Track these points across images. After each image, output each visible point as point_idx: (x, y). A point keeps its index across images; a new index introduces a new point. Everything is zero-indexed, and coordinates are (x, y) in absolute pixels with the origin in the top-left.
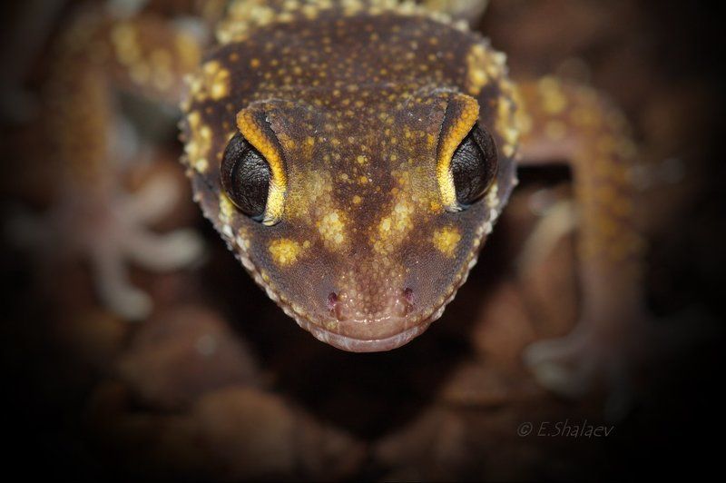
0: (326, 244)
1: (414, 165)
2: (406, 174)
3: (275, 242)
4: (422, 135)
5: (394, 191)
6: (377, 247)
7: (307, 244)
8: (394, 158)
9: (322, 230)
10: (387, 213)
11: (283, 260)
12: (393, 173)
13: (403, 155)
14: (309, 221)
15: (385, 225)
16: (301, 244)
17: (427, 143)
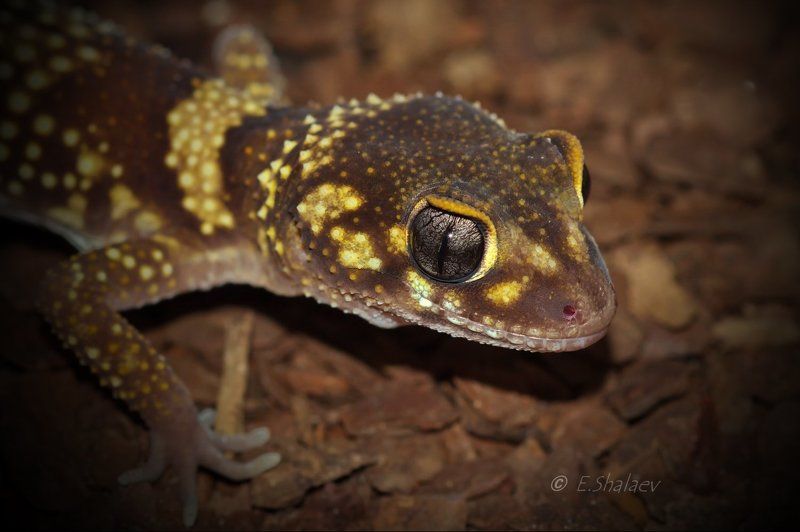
0: (543, 272)
1: (561, 191)
2: (557, 201)
3: (490, 290)
4: (554, 167)
5: (559, 215)
6: (578, 259)
7: (526, 279)
8: (542, 193)
9: (535, 264)
10: (567, 233)
11: (506, 300)
12: (549, 204)
13: (548, 188)
14: (519, 261)
15: (572, 242)
16: (520, 281)
17: (561, 171)
